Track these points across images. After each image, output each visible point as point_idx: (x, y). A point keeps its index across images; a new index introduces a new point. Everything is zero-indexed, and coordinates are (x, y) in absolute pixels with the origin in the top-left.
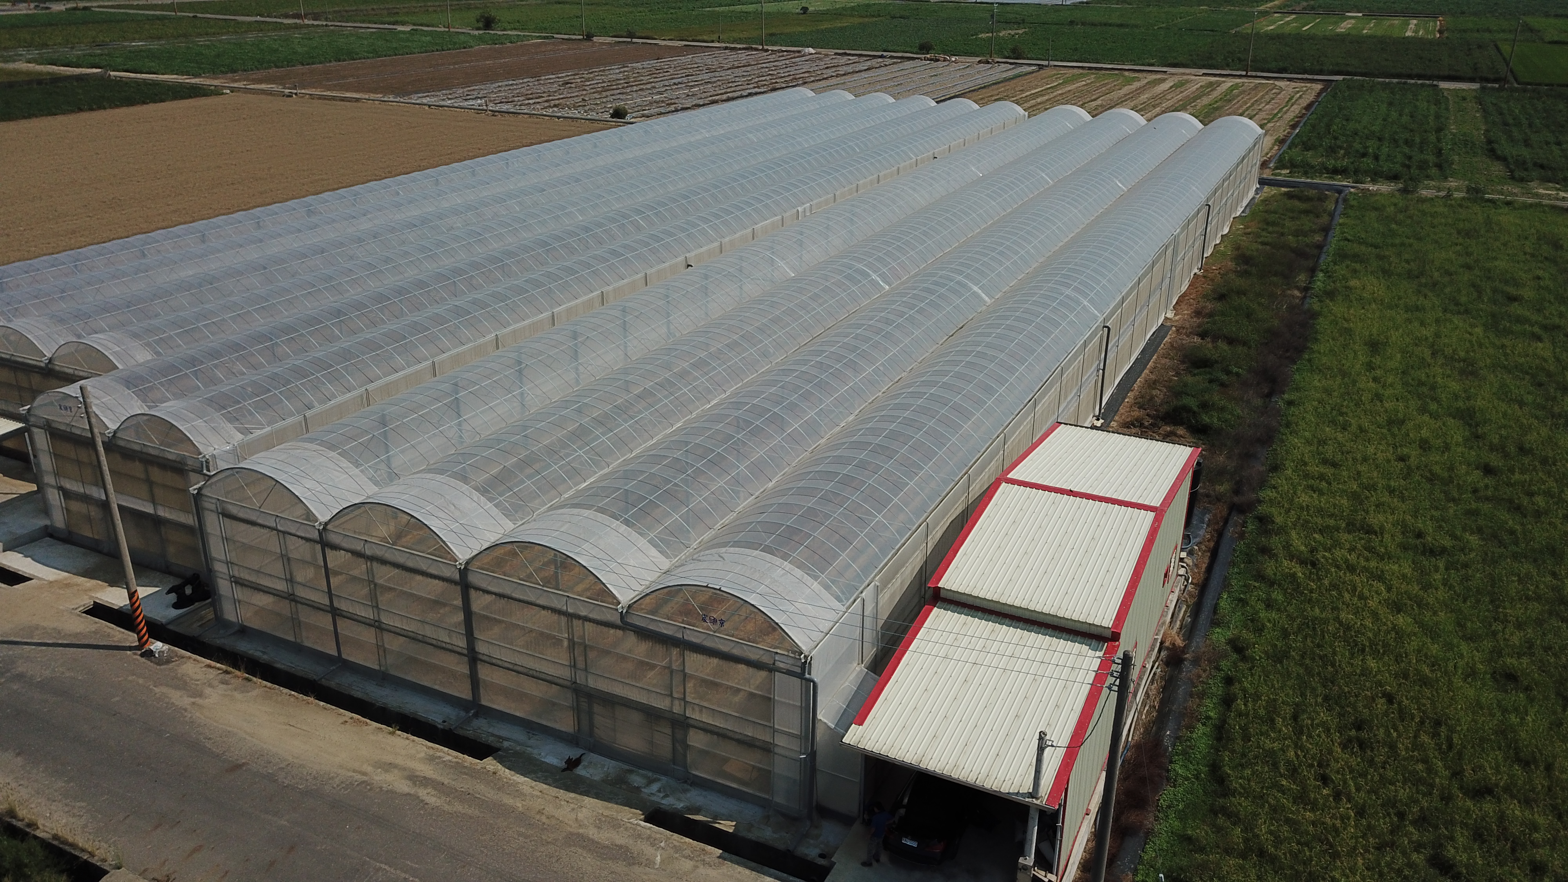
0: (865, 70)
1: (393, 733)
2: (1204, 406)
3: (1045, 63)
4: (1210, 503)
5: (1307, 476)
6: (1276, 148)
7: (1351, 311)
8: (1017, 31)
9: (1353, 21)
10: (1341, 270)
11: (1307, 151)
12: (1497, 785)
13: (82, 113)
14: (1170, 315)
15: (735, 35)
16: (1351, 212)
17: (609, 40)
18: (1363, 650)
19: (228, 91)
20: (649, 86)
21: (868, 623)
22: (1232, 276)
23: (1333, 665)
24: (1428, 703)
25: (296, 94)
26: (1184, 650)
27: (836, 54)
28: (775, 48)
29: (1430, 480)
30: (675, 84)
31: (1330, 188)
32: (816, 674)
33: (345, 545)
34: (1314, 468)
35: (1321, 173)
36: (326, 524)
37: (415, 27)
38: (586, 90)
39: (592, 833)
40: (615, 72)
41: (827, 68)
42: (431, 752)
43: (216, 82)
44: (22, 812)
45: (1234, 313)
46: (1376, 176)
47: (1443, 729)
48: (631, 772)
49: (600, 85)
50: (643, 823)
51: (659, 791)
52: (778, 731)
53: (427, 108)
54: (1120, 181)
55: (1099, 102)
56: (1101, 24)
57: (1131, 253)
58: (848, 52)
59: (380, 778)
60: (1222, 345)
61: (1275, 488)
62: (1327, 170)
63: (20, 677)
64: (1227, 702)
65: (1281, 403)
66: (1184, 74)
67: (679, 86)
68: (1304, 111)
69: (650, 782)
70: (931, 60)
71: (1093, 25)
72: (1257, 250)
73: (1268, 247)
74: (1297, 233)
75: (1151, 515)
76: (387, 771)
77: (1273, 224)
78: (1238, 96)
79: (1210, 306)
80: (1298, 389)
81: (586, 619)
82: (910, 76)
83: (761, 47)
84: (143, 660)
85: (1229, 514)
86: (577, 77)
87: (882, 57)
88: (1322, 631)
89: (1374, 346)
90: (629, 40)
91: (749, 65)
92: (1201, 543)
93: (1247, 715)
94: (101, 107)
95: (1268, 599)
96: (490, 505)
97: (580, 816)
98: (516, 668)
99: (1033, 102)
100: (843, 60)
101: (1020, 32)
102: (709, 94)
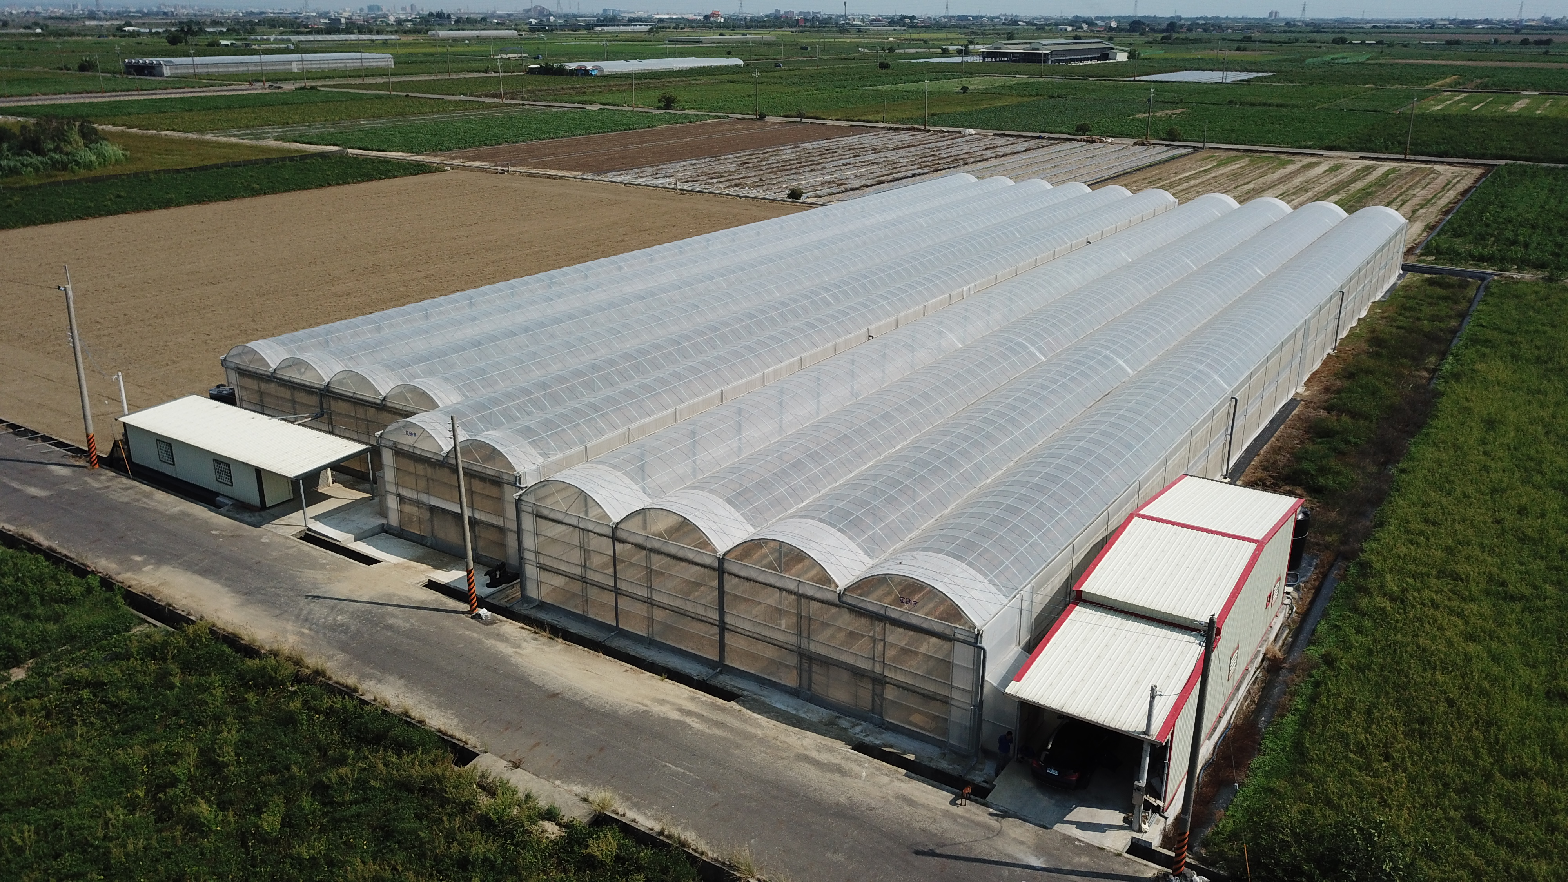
0: (1024, 151)
1: (663, 680)
2: (1322, 470)
3: (1200, 145)
4: (1319, 550)
5: (1407, 532)
6: (1425, 234)
7: (1475, 392)
8: (1174, 111)
9: (1527, 101)
10: (1470, 354)
11: (1456, 238)
12: (1531, 770)
13: (330, 188)
14: (1301, 390)
15: (899, 115)
16: (1490, 300)
17: (780, 119)
18: (1435, 668)
19: (449, 169)
20: (819, 167)
21: (1025, 613)
22: (1364, 357)
23: (1406, 676)
24: (1483, 709)
25: (508, 171)
26: (1284, 661)
27: (995, 135)
28: (937, 129)
29: (1520, 540)
30: (844, 165)
31: (1473, 275)
32: (985, 643)
33: (631, 540)
34: (1416, 525)
35: (1466, 261)
36: (618, 524)
37: (602, 107)
38: (761, 170)
39: (814, 754)
40: (787, 153)
41: (987, 149)
42: (692, 694)
43: (437, 160)
44: (413, 713)
45: (1360, 390)
46: (1522, 264)
47: (1493, 729)
48: (839, 717)
49: (775, 165)
50: (851, 751)
51: (861, 732)
52: (954, 687)
53: (623, 186)
54: (1259, 268)
55: (1251, 186)
56: (1260, 104)
57: (1262, 335)
58: (1007, 132)
59: (657, 709)
60: (1345, 418)
61: (1379, 540)
62: (1473, 257)
63: (390, 627)
64: (1313, 699)
65: (1395, 471)
66: (1340, 157)
67: (848, 166)
68: (1459, 197)
69: (854, 726)
70: (1087, 141)
71: (1252, 105)
72: (1391, 333)
73: (1403, 331)
74: (1431, 319)
75: (1253, 546)
76: (661, 705)
77: (1410, 309)
78: (1393, 181)
79: (1339, 383)
80: (1412, 459)
81: (812, 598)
82: (1067, 158)
83: (923, 128)
84: (473, 621)
85: (1335, 560)
86: (753, 157)
87: (1039, 138)
88: (1402, 652)
89: (1490, 424)
90: (799, 120)
91: (912, 146)
92: (1307, 582)
93: (1328, 708)
94: (346, 182)
95: (1359, 627)
96: (738, 514)
97: (805, 743)
98: (755, 635)
99: (1186, 185)
100: (1002, 141)
101: (1178, 111)
102: (875, 175)
